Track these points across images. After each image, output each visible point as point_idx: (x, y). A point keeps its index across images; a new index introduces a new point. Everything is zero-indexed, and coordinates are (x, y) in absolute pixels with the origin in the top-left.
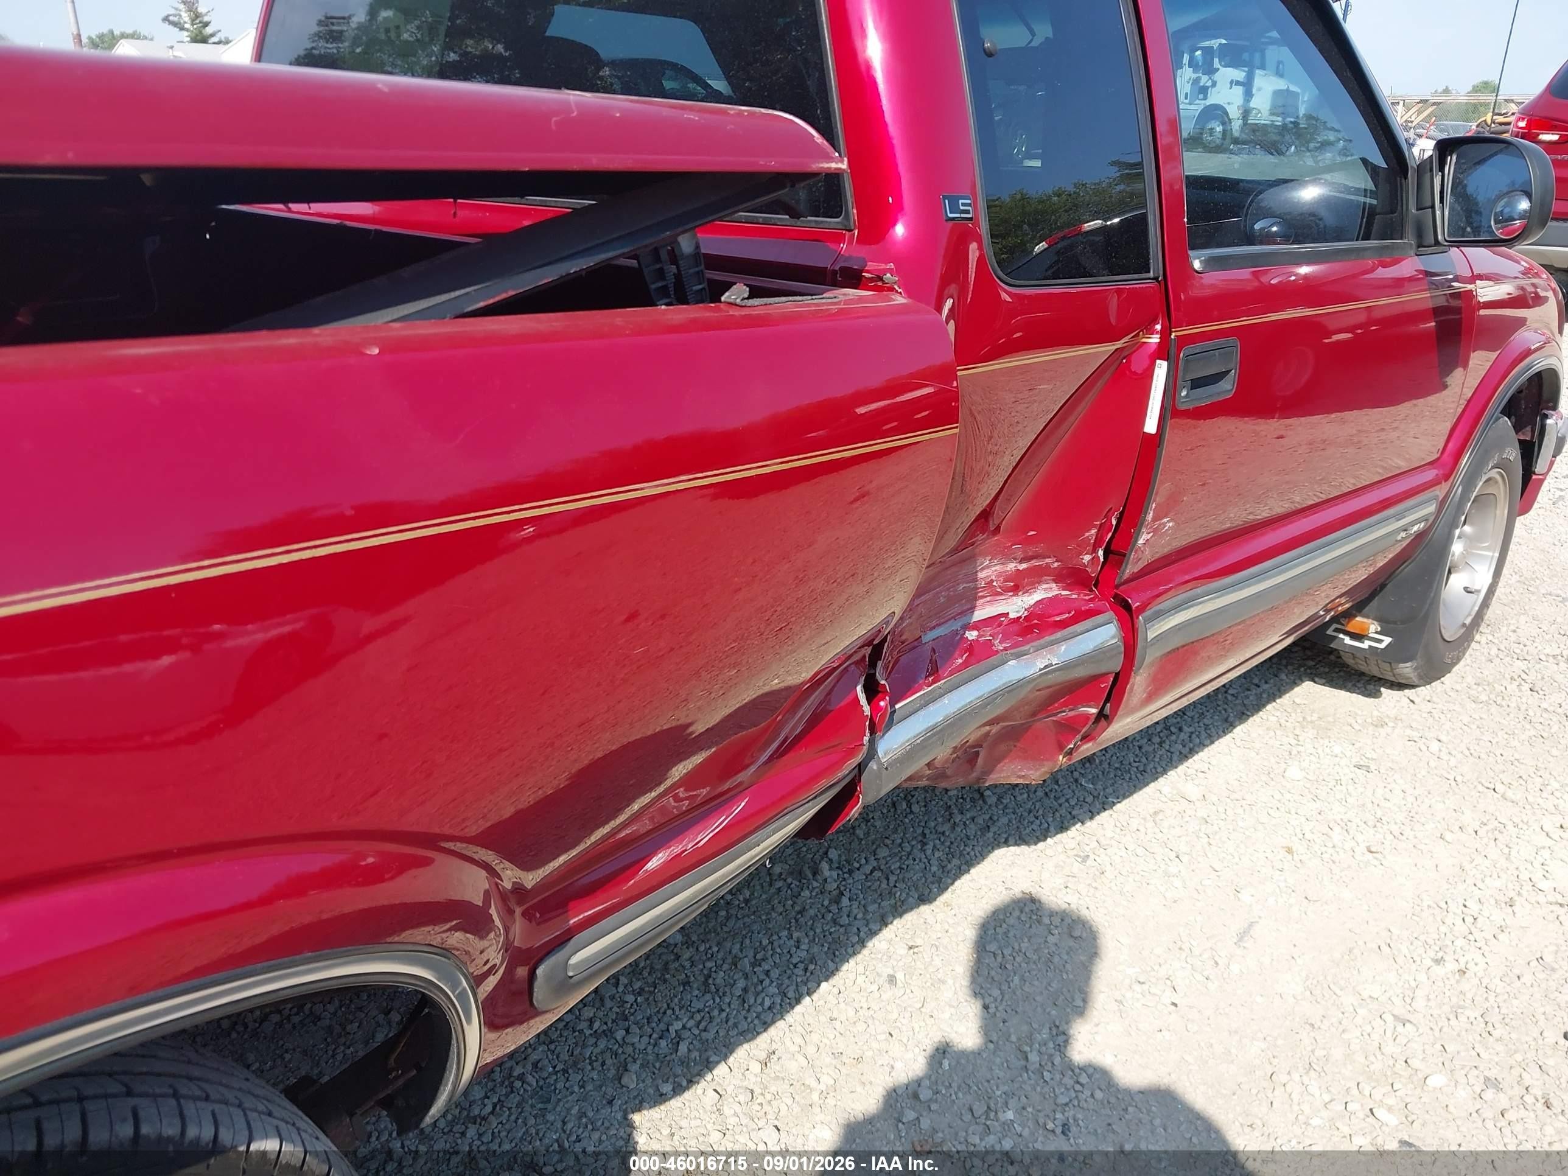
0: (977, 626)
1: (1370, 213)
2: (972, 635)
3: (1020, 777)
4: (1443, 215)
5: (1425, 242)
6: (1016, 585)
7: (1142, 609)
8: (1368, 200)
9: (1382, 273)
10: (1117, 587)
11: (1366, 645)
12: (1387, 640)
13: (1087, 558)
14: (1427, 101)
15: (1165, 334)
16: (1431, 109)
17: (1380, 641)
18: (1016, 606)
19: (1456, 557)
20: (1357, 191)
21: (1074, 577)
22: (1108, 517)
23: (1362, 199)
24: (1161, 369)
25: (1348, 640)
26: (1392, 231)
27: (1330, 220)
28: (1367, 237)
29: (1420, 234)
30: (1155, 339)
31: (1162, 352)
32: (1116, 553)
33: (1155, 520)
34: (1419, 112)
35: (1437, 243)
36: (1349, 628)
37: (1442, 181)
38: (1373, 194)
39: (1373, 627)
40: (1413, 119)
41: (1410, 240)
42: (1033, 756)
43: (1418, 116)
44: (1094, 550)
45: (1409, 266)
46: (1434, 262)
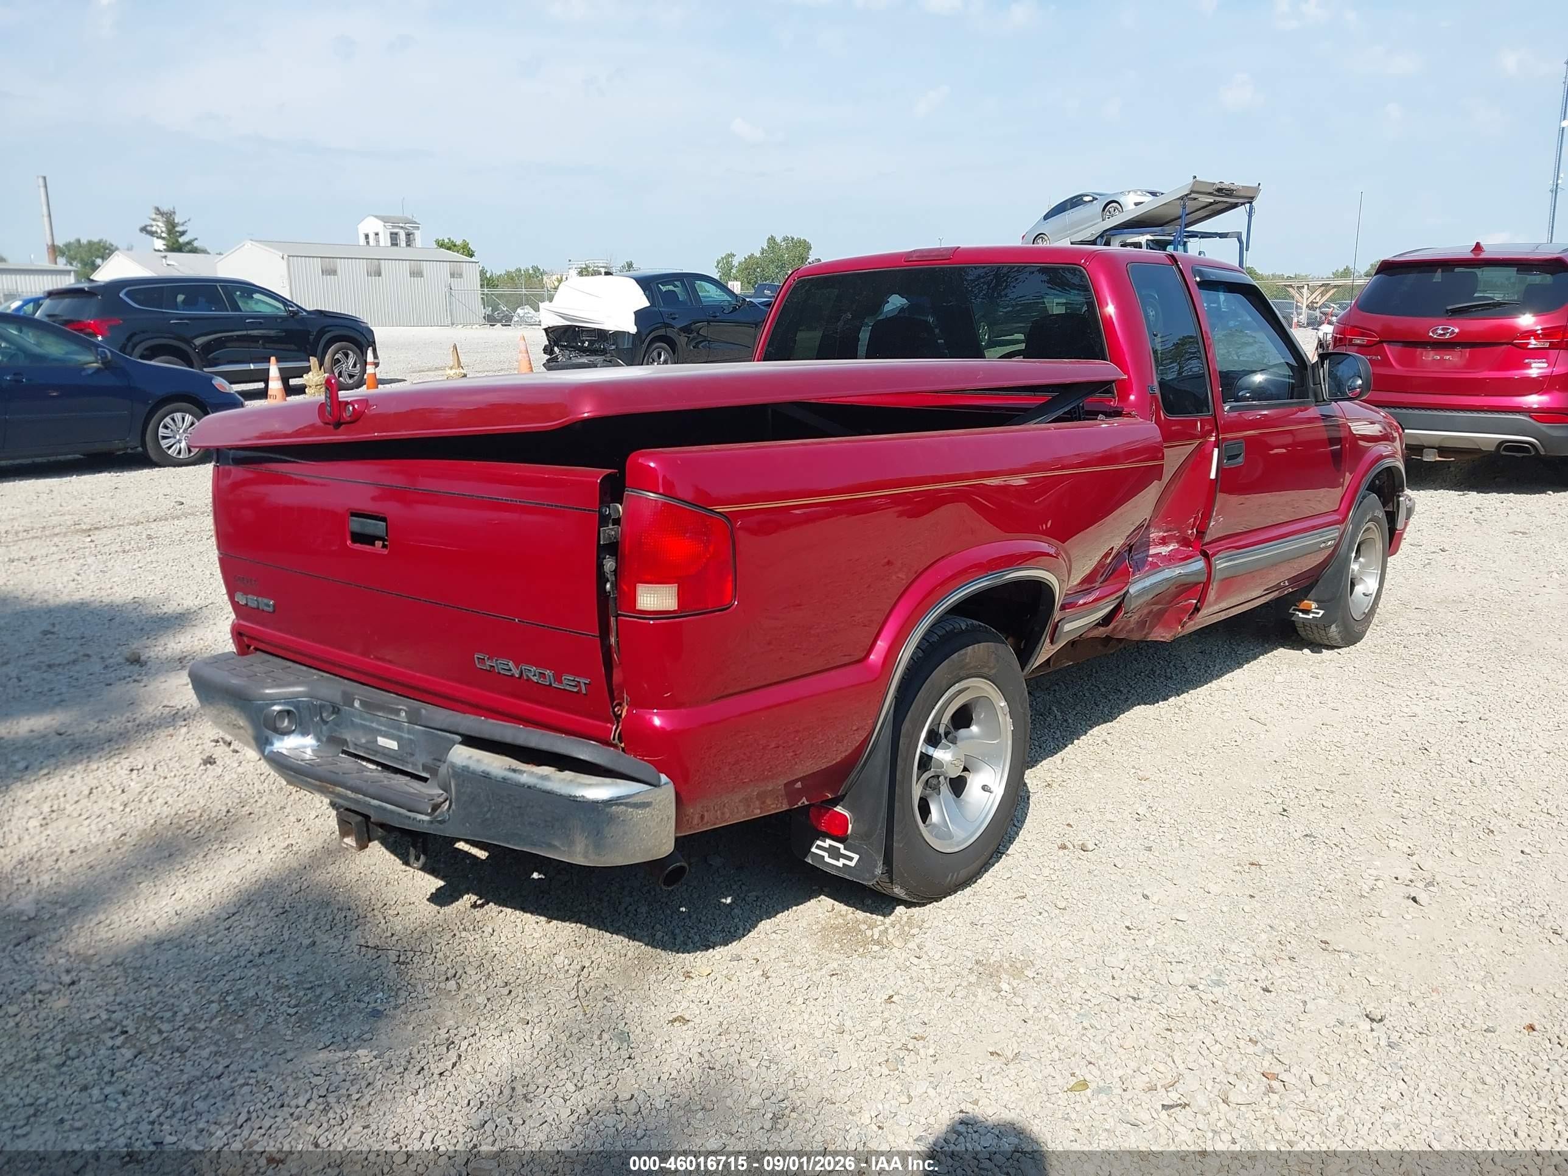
0: (1152, 556)
1: (1292, 387)
2: (1150, 559)
3: (1162, 637)
4: (1325, 387)
5: (1319, 401)
6: (1164, 542)
7: (1214, 555)
8: (1291, 381)
9: (1300, 415)
10: (1203, 545)
11: (1311, 616)
12: (1322, 612)
13: (1190, 532)
14: (1328, 284)
15: (1217, 436)
16: (1332, 292)
17: (1318, 613)
18: (1164, 550)
19: (1355, 572)
20: (1284, 376)
21: (1185, 542)
22: (1198, 513)
23: (1287, 380)
24: (1216, 451)
25: (1301, 615)
26: (1303, 395)
27: (1274, 390)
28: (1291, 398)
29: (1316, 396)
30: (1213, 439)
31: (1217, 444)
32: (1201, 533)
33: (1216, 515)
34: (1323, 294)
35: (1324, 400)
36: (1301, 607)
37: (1323, 372)
38: (1293, 377)
39: (1314, 605)
40: (1317, 300)
41: (1311, 399)
42: (1168, 626)
43: (1322, 296)
44: (1192, 529)
45: (1314, 411)
46: (1325, 410)
